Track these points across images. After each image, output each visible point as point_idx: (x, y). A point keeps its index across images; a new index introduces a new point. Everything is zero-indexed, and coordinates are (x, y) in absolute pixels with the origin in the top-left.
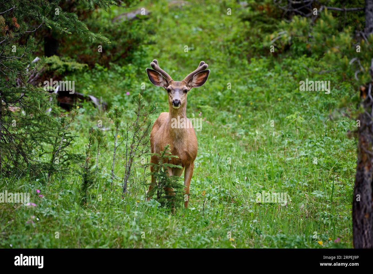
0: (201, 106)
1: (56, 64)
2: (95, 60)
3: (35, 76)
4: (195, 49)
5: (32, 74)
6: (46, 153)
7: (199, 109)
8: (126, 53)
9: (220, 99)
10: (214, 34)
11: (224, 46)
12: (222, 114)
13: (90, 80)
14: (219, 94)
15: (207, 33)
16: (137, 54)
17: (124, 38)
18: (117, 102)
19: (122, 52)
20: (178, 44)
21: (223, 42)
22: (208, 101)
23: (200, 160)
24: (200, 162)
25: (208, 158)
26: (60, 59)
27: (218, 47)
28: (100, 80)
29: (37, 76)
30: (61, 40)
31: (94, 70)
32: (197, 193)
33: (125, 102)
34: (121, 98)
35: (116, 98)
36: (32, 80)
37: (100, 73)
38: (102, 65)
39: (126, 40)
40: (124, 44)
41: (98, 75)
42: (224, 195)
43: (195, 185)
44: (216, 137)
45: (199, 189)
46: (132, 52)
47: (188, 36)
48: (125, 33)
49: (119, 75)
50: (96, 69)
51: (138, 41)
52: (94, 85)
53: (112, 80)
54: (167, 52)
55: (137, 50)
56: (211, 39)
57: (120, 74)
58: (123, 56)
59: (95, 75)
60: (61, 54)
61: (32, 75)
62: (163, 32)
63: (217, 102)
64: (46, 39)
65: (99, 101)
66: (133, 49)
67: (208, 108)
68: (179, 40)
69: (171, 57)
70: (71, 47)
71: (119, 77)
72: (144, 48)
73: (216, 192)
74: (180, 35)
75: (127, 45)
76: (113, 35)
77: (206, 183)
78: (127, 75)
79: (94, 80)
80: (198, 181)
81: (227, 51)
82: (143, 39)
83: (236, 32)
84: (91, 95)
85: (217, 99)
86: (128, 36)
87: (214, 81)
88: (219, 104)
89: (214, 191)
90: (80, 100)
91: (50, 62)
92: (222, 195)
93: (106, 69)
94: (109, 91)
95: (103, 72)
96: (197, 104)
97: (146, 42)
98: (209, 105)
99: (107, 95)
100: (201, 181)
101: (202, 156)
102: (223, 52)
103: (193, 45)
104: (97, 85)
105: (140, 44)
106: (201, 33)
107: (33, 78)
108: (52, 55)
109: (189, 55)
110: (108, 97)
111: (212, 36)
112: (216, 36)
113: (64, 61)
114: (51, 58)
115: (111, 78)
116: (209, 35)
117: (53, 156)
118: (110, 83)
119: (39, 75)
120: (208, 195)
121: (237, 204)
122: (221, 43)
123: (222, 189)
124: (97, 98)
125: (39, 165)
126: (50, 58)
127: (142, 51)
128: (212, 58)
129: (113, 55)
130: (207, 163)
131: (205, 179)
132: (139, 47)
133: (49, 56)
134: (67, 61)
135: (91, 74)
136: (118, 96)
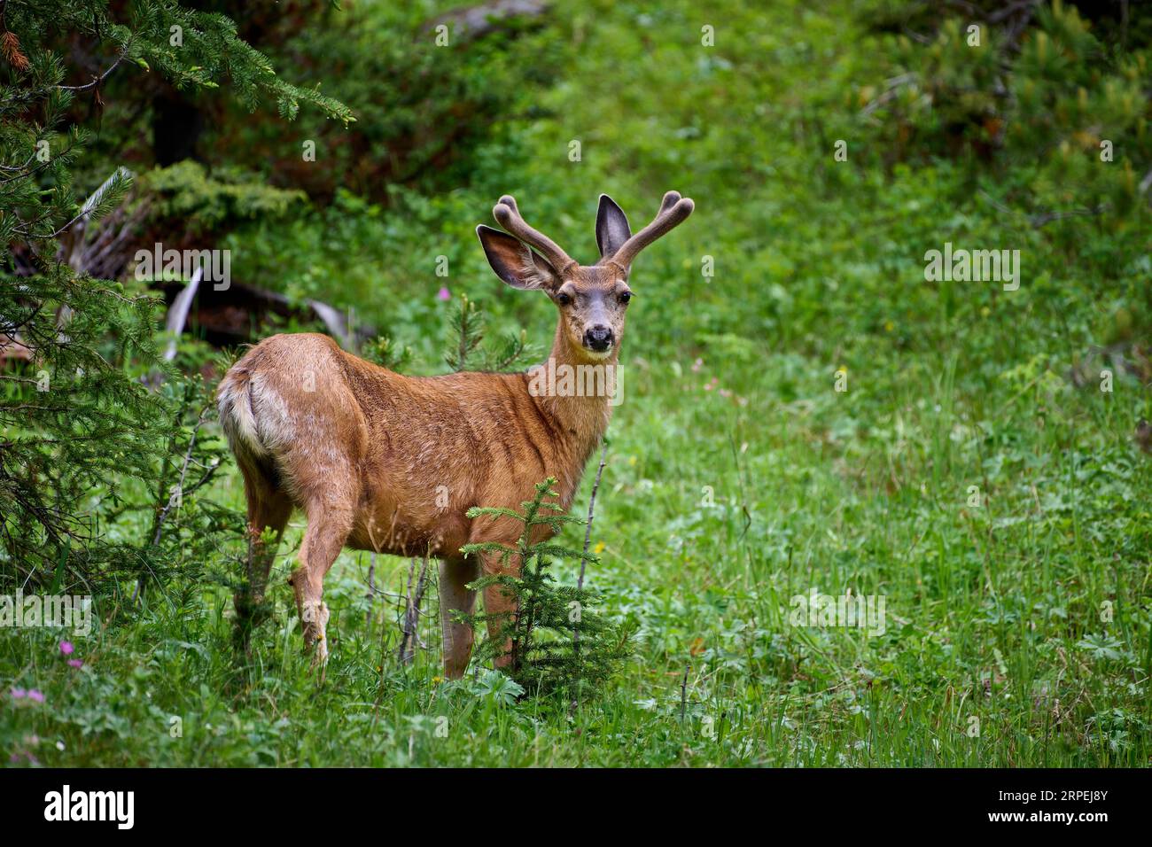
0: (708, 338)
1: (192, 191)
2: (335, 175)
3: (116, 234)
4: (704, 134)
5: (106, 226)
6: (130, 507)
7: (702, 346)
8: (447, 150)
9: (780, 310)
10: (772, 81)
11: (805, 123)
12: (782, 364)
13: (316, 246)
14: (778, 292)
15: (747, 76)
16: (489, 153)
17: (443, 96)
18: (409, 323)
19: (432, 146)
20: (645, 116)
21: (802, 108)
22: (735, 318)
23: (693, 528)
24: (693, 535)
25: (720, 524)
26: (208, 175)
27: (785, 127)
28: (355, 247)
29: (123, 234)
30: (210, 107)
31: (332, 213)
32: (673, 645)
33: (438, 324)
34: (424, 310)
35: (405, 312)
36: (107, 250)
37: (353, 223)
38: (358, 193)
39: (447, 104)
40: (440, 120)
41: (348, 229)
42: (766, 652)
43: (663, 618)
44: (754, 446)
45: (681, 634)
46: (471, 147)
47: (682, 85)
48: (445, 79)
49: (421, 229)
50: (340, 208)
51: (490, 108)
52: (332, 264)
53: (397, 246)
54: (606, 145)
55: (486, 138)
56: (760, 99)
57: (425, 223)
58: (436, 163)
59: (338, 230)
60: (211, 156)
61: (109, 232)
62: (594, 74)
63: (769, 323)
64: (159, 103)
65: (344, 322)
66: (473, 135)
67: (736, 344)
68: (649, 100)
69: (619, 164)
70: (246, 134)
71: (424, 236)
72: (516, 131)
73: (738, 641)
74: (652, 83)
75: (451, 120)
76: (402, 89)
77: (706, 610)
78: (448, 227)
79: (334, 246)
80: (678, 605)
81: (815, 139)
82: (511, 100)
83: (847, 72)
84: (318, 300)
85: (771, 310)
86: (454, 89)
87: (762, 247)
88: (779, 329)
89: (732, 637)
90: (276, 319)
91: (170, 185)
92: (759, 653)
93: (374, 210)
94: (384, 285)
95: (364, 219)
96: (697, 328)
97: (518, 110)
98: (739, 334)
99: (373, 299)
100: (688, 606)
101: (698, 516)
102: (801, 144)
103: (698, 120)
104: (343, 267)
105: (501, 116)
106: (728, 77)
107: (109, 240)
108: (179, 160)
109: (683, 157)
110: (378, 309)
111: (766, 88)
112: (779, 87)
113: (221, 180)
114: (174, 170)
115: (394, 239)
116: (757, 84)
117: (157, 519)
118: (389, 258)
119: (130, 231)
120: (710, 653)
121: (812, 685)
122: (794, 112)
123: (760, 633)
124: (339, 311)
125: (101, 552)
126: (168, 172)
127: (507, 141)
128: (758, 166)
129: (403, 159)
130: (716, 539)
131: (701, 596)
132: (497, 128)
133: (166, 164)
134: (233, 183)
135: (321, 227)
136: (415, 303)
